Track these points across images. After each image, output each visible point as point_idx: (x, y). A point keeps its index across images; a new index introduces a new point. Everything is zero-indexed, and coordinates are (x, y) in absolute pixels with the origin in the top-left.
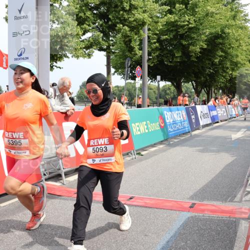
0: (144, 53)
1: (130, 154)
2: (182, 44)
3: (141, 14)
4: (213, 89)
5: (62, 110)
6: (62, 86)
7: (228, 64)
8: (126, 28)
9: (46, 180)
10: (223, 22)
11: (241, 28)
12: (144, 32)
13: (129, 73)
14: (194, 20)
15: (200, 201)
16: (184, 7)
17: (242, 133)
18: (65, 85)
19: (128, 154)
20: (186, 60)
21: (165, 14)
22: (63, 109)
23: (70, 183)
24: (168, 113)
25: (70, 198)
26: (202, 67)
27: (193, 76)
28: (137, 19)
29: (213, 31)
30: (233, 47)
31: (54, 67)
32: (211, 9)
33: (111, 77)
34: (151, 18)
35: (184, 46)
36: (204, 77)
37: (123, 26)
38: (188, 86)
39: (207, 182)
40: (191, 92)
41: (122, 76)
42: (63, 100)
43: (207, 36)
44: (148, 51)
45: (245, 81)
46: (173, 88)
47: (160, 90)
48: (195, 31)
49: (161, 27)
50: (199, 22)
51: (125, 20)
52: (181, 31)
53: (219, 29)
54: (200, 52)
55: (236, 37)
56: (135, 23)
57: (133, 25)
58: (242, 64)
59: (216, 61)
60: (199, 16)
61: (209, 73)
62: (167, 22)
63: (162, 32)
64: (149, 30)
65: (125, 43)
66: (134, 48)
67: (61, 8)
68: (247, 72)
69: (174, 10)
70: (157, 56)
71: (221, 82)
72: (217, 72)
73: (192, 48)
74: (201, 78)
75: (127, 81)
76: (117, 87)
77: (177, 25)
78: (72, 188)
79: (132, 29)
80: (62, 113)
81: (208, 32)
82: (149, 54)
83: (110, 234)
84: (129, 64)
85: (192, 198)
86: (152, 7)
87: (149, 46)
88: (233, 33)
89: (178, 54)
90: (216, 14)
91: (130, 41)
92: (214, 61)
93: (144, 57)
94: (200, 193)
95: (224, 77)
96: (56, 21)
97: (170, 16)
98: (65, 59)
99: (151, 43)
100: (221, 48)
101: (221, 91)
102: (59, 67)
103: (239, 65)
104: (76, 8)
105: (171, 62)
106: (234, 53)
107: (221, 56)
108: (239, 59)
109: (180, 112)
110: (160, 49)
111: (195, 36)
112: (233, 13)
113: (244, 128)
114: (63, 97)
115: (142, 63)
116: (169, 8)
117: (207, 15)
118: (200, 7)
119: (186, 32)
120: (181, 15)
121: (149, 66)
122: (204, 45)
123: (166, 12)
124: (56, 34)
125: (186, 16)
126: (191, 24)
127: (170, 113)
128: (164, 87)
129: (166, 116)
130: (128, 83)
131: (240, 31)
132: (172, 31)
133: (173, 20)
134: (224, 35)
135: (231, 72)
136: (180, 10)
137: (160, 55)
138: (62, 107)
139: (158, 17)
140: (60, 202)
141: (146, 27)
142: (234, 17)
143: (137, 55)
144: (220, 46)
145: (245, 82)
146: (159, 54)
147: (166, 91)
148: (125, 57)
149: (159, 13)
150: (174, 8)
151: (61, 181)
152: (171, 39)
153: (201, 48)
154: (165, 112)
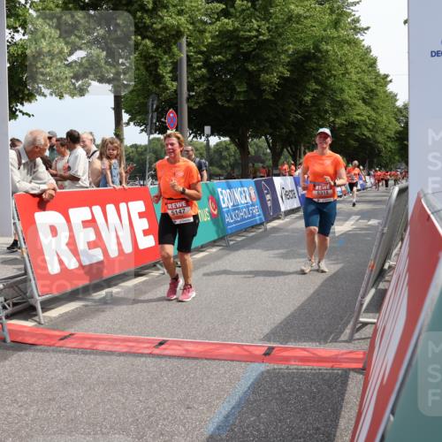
0: (180, 85)
1: (158, 266)
2: (247, 70)
3: (174, 16)
4: (303, 148)
5: (33, 189)
6: (32, 147)
7: (328, 105)
8: (148, 42)
9: (8, 317)
10: (318, 32)
11: (349, 42)
12: (180, 50)
13: (154, 121)
14: (268, 28)
15: (281, 344)
16: (250, 4)
17: (352, 223)
18: (38, 143)
19: (155, 266)
20: (255, 98)
21: (216, 17)
22: (35, 188)
23: (51, 321)
24: (224, 191)
25: (52, 348)
26: (283, 110)
27: (268, 125)
28: (167, 26)
29: (301, 47)
30: (335, 76)
31: (18, 113)
32: (296, 9)
33: (122, 130)
34: (192, 24)
35: (250, 73)
36: (287, 128)
37: (143, 39)
38: (260, 144)
39: (292, 309)
40: (265, 154)
41: (143, 127)
42: (34, 172)
43: (289, 56)
44: (188, 82)
45: (357, 133)
46: (233, 148)
47: (212, 151)
48: (270, 47)
49: (210, 40)
50: (277, 31)
51: (146, 27)
52: (245, 48)
53: (310, 44)
54: (279, 84)
55: (339, 59)
56: (163, 33)
57: (160, 37)
58: (350, 105)
59: (306, 98)
60: (276, 21)
61: (295, 121)
62: (220, 32)
63: (212, 49)
64: (189, 44)
65: (147, 68)
66: (163, 77)
67: (28, 6)
68: (359, 117)
69: (232, 10)
70: (204, 91)
72: (308, 118)
73: (264, 77)
74: (281, 129)
75: (152, 136)
76: (135, 146)
77: (238, 37)
78: (54, 329)
79: (158, 43)
80: (34, 195)
81: (291, 48)
82: (190, 88)
83: (125, 409)
84: (155, 106)
85: (267, 338)
86: (193, 4)
87: (189, 73)
88: (334, 50)
89: (241, 88)
90: (306, 18)
91: (156, 65)
92: (303, 100)
93: (181, 94)
94: (282, 329)
96: (20, 29)
97: (226, 21)
98: (38, 97)
99: (194, 69)
100: (314, 78)
102: (27, 114)
103: (345, 107)
104: (57, 6)
105: (228, 101)
106: (338, 84)
107: (314, 91)
108: (346, 96)
109: (246, 189)
110: (209, 79)
111: (270, 55)
112: (334, 17)
113: (356, 214)
114: (35, 165)
115: (177, 103)
116: (224, 6)
117: (290, 19)
118: (277, 6)
119: (254, 49)
120: (244, 20)
121: (190, 109)
122: (286, 72)
123: (217, 14)
124: (20, 52)
125: (253, 20)
126: (263, 34)
127: (228, 191)
128: (217, 145)
129: (221, 197)
130: (154, 139)
131: (346, 47)
132: (230, 46)
133: (231, 29)
134: (319, 55)
135: (332, 119)
136: (243, 10)
137: (210, 89)
138: (33, 185)
139: (205, 23)
140: (33, 356)
141: (184, 40)
142: (336, 24)
143: (167, 89)
144: (313, 73)
145: (357, 136)
146: (208, 88)
147: (221, 152)
148: (148, 94)
149: (206, 15)
150: (233, 6)
151: (34, 318)
152: (228, 60)
153: (280, 78)
154: (219, 190)
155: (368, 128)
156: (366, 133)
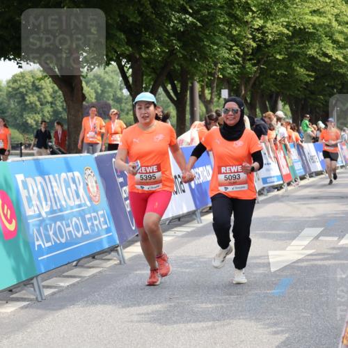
4: (197, 87)
17: (306, 243)
24: (29, 180)
36: (163, 44)
38: (107, 78)
45: (312, 52)
46: (48, 86)
61: (181, 28)
68: (316, 19)
71: (225, 60)
72: (208, 22)
74: (150, 46)
95: (235, 40)
101: (225, 93)
109: (77, 175)
129: (24, 193)
135: (259, 22)
145: (312, 58)
154: (20, 177)
155: (335, 42)
156: (330, 52)
